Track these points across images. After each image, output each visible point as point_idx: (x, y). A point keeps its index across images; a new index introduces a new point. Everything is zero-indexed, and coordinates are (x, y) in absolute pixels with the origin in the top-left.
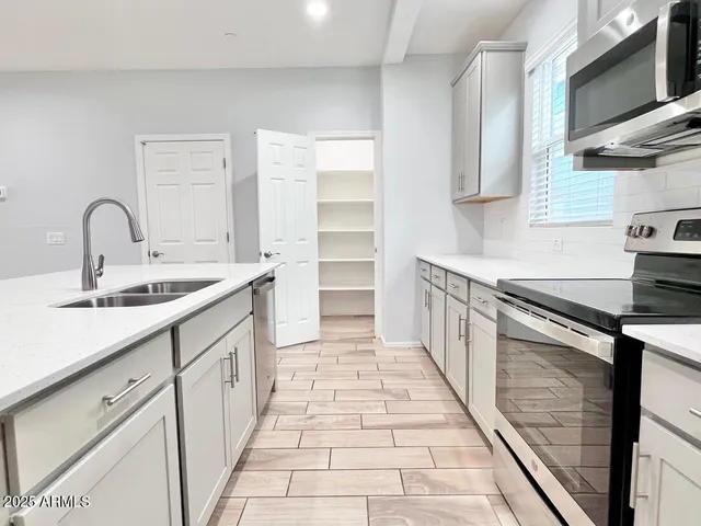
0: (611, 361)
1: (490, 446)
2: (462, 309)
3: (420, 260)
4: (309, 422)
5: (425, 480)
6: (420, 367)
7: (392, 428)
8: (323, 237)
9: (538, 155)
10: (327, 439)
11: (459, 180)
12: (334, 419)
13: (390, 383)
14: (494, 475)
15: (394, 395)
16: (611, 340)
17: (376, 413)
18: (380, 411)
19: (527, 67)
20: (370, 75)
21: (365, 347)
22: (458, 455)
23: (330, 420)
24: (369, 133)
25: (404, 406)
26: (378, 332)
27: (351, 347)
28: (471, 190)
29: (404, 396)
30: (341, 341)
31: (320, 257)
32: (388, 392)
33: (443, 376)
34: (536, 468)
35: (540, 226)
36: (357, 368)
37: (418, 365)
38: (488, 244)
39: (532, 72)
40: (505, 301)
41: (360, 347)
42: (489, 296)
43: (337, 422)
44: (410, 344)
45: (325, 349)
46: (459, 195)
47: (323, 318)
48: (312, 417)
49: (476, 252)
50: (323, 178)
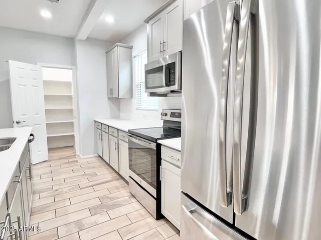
0: (155, 149)
1: (127, 182)
2: (116, 140)
3: (95, 121)
4: (56, 192)
5: (108, 198)
6: (99, 164)
7: (92, 186)
8: (48, 111)
9: (138, 85)
10: (67, 196)
11: (110, 91)
12: (67, 189)
13: (87, 172)
14: (130, 191)
15: (91, 175)
16: (155, 144)
17: (84, 182)
18: (86, 182)
19: (133, 55)
20: (70, 41)
21: (72, 160)
22: (117, 188)
23: (65, 190)
24: (70, 67)
25: (95, 178)
26: (78, 153)
27: (66, 161)
28: (115, 95)
29: (95, 175)
30: (60, 159)
31: (46, 121)
32: (88, 174)
33: (109, 165)
34: (141, 182)
35: (139, 109)
36: (71, 168)
37: (98, 163)
38: (122, 115)
39: (134, 57)
40: (131, 136)
41: (70, 160)
42: (125, 135)
43: (69, 190)
44: (93, 155)
45: (52, 163)
46: (111, 96)
47: (50, 150)
48: (57, 190)
49: (117, 117)
50: (46, 83)
